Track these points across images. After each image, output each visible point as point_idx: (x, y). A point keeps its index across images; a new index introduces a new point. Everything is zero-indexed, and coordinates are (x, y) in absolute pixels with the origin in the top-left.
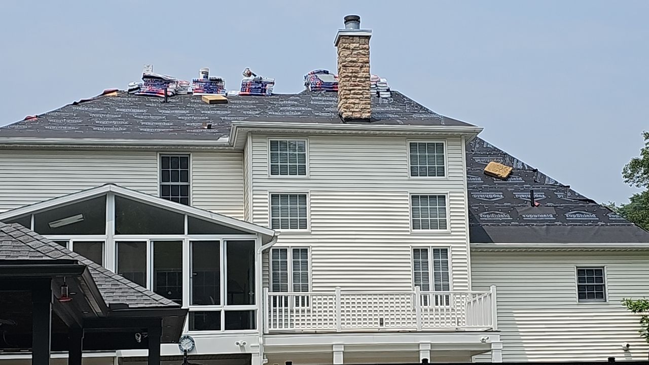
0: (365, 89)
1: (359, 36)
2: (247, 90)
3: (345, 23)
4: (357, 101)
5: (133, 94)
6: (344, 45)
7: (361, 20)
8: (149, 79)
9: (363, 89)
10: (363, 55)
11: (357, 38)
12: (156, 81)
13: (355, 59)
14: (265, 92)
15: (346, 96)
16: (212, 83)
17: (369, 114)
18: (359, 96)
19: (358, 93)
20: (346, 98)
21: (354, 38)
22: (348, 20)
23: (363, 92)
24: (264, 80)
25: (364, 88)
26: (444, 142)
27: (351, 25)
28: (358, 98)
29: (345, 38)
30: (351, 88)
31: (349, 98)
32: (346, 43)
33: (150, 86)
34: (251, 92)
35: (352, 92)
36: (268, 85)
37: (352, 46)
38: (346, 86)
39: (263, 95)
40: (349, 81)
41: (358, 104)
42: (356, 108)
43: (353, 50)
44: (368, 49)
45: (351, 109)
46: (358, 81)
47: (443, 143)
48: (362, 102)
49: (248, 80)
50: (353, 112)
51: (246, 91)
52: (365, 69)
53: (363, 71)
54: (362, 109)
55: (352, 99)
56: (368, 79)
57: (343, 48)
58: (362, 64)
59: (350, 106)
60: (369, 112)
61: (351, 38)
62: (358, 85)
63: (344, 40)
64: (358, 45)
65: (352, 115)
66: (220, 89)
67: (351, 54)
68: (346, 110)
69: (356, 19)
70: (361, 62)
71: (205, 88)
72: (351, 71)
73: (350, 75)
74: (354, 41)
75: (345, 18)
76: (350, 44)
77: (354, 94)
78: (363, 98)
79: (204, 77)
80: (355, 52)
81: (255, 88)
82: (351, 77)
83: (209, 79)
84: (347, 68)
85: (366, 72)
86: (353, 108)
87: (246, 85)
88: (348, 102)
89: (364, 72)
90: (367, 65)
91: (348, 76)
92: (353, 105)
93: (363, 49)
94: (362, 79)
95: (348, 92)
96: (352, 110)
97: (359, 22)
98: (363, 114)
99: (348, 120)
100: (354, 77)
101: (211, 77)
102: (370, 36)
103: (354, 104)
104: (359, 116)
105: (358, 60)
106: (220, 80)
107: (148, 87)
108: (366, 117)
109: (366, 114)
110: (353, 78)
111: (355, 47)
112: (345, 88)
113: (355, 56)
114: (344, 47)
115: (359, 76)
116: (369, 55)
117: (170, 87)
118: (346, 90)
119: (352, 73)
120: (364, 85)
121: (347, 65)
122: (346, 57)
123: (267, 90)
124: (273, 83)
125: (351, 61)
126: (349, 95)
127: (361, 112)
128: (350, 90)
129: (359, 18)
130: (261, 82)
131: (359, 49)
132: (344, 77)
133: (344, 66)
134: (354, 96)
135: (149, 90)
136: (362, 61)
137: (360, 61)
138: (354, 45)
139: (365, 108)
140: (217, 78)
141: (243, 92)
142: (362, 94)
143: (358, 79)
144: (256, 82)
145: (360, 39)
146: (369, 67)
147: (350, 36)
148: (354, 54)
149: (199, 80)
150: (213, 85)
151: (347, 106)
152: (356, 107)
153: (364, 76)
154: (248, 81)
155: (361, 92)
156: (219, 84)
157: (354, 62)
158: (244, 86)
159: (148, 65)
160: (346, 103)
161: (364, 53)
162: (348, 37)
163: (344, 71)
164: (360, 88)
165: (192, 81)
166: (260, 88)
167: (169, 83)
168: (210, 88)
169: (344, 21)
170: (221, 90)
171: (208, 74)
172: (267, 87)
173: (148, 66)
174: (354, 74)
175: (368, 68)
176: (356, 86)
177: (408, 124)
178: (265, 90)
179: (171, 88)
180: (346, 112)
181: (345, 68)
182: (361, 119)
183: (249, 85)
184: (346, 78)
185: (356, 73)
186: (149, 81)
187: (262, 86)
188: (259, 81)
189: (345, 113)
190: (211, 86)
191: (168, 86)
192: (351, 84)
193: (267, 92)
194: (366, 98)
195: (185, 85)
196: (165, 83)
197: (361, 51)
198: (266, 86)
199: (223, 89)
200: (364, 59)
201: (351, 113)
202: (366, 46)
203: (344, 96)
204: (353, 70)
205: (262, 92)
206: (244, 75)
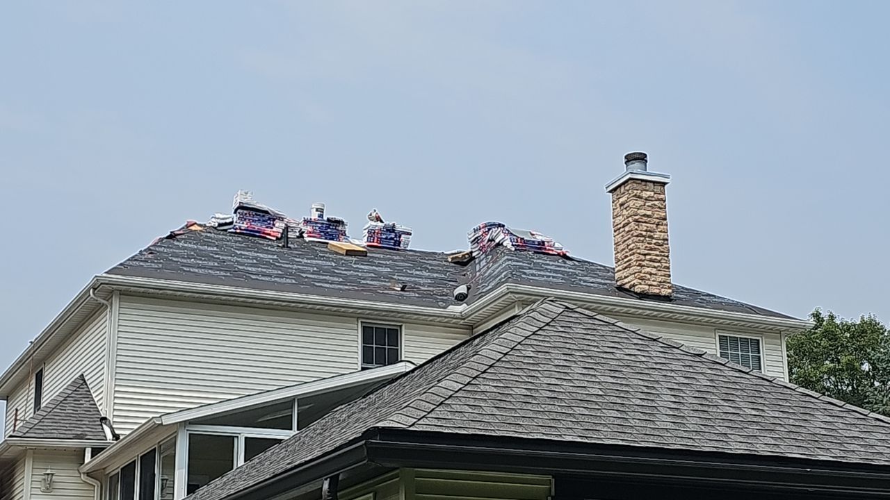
0: (664, 256)
1: (654, 182)
2: (375, 241)
3: (626, 163)
4: (654, 271)
5: (226, 230)
6: (635, 192)
7: (648, 158)
8: (245, 212)
9: (661, 255)
10: (659, 208)
11: (651, 184)
12: (256, 215)
13: (649, 213)
14: (399, 245)
15: (641, 262)
16: (330, 225)
17: (670, 291)
18: (656, 264)
19: (655, 259)
20: (639, 265)
21: (648, 183)
22: (630, 159)
23: (662, 259)
24: (399, 228)
25: (663, 254)
26: (760, 339)
27: (636, 166)
28: (655, 267)
29: (636, 183)
30: (647, 252)
31: (644, 266)
32: (637, 190)
33: (247, 221)
34: (380, 243)
35: (648, 257)
36: (403, 236)
37: (645, 194)
38: (639, 248)
39: (395, 249)
40: (643, 242)
41: (656, 274)
42: (654, 281)
43: (646, 199)
44: (665, 201)
45: (647, 282)
46: (655, 244)
47: (758, 340)
48: (660, 273)
49: (376, 226)
50: (650, 285)
51: (373, 242)
52: (662, 227)
53: (659, 230)
54: (660, 282)
55: (648, 267)
56: (666, 242)
57: (633, 196)
58: (658, 220)
59: (645, 276)
60: (669, 288)
61: (643, 183)
62: (655, 249)
63: (635, 185)
64: (652, 193)
65: (649, 290)
66: (342, 235)
67: (644, 205)
68: (640, 281)
69: (642, 158)
70: (657, 218)
71: (321, 232)
72: (645, 228)
73: (644, 233)
74: (648, 188)
75: (626, 157)
76: (642, 191)
77: (650, 261)
78: (661, 267)
79: (319, 217)
80: (650, 203)
81: (386, 238)
82: (644, 236)
83: (325, 218)
84: (640, 224)
85: (664, 232)
86: (649, 280)
87: (374, 233)
88: (643, 271)
89: (661, 232)
90: (665, 222)
91: (641, 235)
92: (648, 276)
93: (658, 200)
94: (660, 241)
95: (642, 257)
96: (649, 283)
97: (646, 161)
98: (663, 290)
99: (643, 296)
100: (649, 237)
101: (330, 217)
102: (667, 183)
103: (651, 274)
104: (657, 291)
105: (654, 214)
106: (340, 223)
107: (245, 223)
108: (667, 294)
109: (666, 290)
110: (647, 239)
111: (649, 197)
112: (638, 251)
113: (650, 208)
114: (636, 195)
115: (655, 236)
116: (665, 208)
117: (277, 225)
118: (639, 254)
119: (646, 231)
120: (662, 250)
121: (640, 220)
122: (638, 209)
123: (402, 243)
124: (409, 234)
125: (645, 215)
126: (643, 261)
127: (659, 286)
128: (645, 255)
129: (646, 156)
130: (393, 231)
131: (653, 199)
132: (637, 236)
133: (636, 221)
134: (651, 263)
135: (248, 227)
136: (658, 216)
137: (655, 216)
138: (648, 193)
139: (664, 282)
140: (338, 218)
141: (370, 242)
142: (659, 262)
143: (654, 241)
144: (388, 230)
145: (654, 186)
146: (667, 225)
147: (642, 180)
148: (648, 206)
149: (313, 220)
150: (333, 228)
151: (642, 277)
152: (653, 279)
153: (661, 237)
154: (377, 228)
155: (659, 258)
156: (340, 228)
157: (648, 216)
158: (372, 233)
159: (246, 191)
160: (640, 272)
161: (660, 205)
162: (640, 182)
163: (637, 227)
164: (658, 253)
165: (303, 219)
166: (392, 239)
167: (274, 220)
168: (328, 232)
169: (624, 160)
170: (343, 237)
171: (323, 212)
172: (402, 238)
173: (246, 193)
174: (648, 233)
175: (665, 227)
176: (651, 249)
177: (721, 309)
178: (400, 242)
179: (279, 227)
180: (640, 284)
181: (637, 223)
182: (660, 296)
183: (378, 233)
184: (639, 238)
185: (651, 232)
186: (246, 214)
187: (396, 236)
188: (391, 229)
189: (640, 286)
190: (329, 230)
191: (274, 225)
192: (646, 247)
193: (401, 245)
194: (665, 267)
195: (294, 225)
196: (269, 219)
197: (656, 203)
198: (400, 237)
199: (345, 235)
200: (660, 213)
201: (647, 287)
202: (662, 196)
203: (638, 262)
204: (647, 227)
205: (394, 245)
206: (369, 218)
